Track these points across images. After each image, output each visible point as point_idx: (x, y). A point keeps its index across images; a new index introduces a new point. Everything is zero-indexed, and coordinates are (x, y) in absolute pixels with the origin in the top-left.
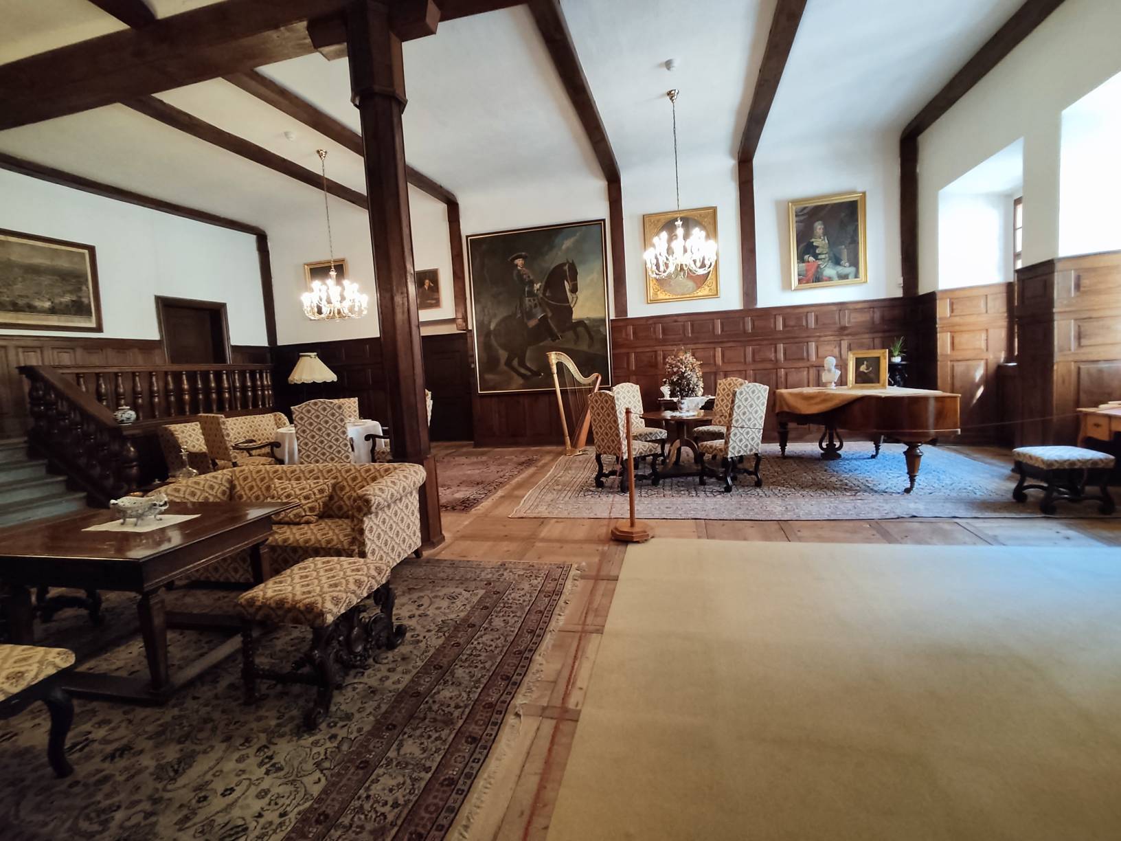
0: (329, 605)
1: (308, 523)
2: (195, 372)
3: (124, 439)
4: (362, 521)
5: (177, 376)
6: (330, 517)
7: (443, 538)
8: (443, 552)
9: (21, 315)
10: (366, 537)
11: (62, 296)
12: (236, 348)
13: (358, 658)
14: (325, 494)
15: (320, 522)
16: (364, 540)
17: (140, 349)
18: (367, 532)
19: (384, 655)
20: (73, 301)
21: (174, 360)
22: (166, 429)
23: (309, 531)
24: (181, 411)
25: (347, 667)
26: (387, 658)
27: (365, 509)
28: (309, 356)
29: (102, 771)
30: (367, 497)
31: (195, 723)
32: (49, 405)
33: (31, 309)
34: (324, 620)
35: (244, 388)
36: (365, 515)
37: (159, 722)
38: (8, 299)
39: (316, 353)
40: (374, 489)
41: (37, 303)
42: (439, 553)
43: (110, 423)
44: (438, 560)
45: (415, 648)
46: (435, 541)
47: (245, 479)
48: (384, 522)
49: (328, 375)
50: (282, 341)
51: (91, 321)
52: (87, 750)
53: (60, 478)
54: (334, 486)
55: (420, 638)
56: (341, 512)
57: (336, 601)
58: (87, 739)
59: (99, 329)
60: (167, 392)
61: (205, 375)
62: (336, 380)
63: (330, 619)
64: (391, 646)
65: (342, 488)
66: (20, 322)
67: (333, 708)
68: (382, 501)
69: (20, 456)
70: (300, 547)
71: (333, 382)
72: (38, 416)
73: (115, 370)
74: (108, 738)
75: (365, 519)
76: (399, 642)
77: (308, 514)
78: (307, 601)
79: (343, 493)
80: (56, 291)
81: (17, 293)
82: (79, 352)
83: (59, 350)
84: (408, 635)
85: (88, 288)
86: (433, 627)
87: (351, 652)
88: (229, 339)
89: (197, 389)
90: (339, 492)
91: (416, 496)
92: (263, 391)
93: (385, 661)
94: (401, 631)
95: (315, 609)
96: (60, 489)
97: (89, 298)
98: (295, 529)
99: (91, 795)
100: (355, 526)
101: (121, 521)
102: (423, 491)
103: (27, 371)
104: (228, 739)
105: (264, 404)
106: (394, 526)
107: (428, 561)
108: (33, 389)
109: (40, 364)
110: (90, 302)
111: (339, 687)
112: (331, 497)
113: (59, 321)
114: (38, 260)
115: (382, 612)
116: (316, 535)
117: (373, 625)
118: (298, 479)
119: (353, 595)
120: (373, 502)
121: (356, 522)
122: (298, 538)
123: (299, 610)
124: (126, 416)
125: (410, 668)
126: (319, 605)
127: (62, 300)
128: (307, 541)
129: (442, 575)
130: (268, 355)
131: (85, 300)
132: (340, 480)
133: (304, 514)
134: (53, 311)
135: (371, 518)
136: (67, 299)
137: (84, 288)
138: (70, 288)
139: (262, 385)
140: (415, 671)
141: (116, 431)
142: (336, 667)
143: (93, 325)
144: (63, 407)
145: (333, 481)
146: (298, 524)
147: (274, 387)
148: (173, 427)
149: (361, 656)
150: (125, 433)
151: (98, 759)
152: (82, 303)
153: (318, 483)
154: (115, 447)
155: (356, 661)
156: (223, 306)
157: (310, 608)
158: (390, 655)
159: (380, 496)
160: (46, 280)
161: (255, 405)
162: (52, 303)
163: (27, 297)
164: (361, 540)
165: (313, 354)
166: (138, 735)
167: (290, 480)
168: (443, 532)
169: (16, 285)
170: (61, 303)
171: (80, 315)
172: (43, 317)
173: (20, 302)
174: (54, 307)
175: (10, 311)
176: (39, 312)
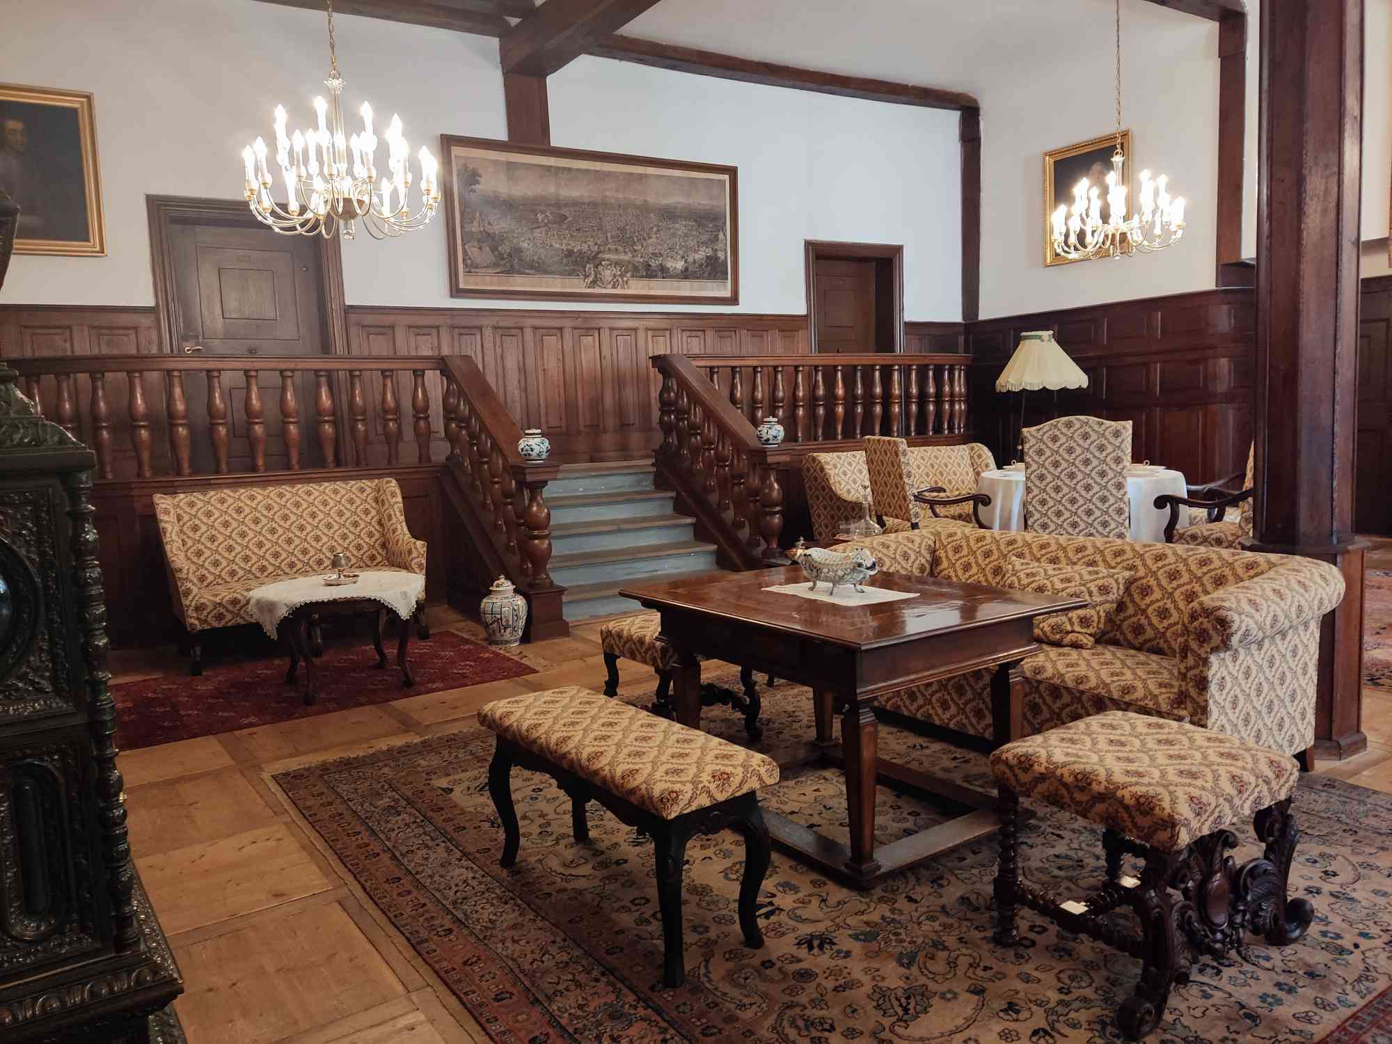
0: (1184, 810)
1: (1076, 646)
2: (855, 367)
3: (767, 468)
4: (1206, 662)
5: (829, 374)
6: (1116, 643)
7: (1361, 744)
8: (1365, 773)
10: (1212, 696)
11: (696, 251)
12: (912, 326)
13: (1219, 936)
14: (1111, 597)
15: (1100, 648)
16: (1206, 701)
17: (782, 331)
18: (1213, 688)
19: (1261, 951)
20: (707, 257)
21: (823, 347)
22: (814, 459)
23: (1083, 663)
24: (830, 435)
25: (1198, 946)
26: (1268, 959)
27: (1216, 641)
28: (1040, 337)
29: (800, 961)
30: (1223, 613)
31: (920, 941)
32: (682, 413)
33: (664, 272)
34: (1174, 837)
35: (923, 398)
36: (1215, 649)
37: (865, 918)
38: (641, 260)
39: (1051, 332)
40: (1238, 601)
41: (670, 264)
42: (1356, 773)
43: (754, 443)
44: (1355, 787)
45: (1334, 960)
46: (1343, 743)
47: (957, 550)
48: (1247, 674)
49: (1072, 376)
50: (987, 312)
51: (725, 288)
52: (773, 918)
53: (689, 520)
54: (1129, 583)
55: (1347, 943)
56: (1141, 639)
57: (1199, 808)
58: (771, 904)
59: (734, 300)
60: (813, 400)
61: (868, 371)
62: (1085, 384)
63: (1184, 838)
64: (1278, 938)
65: (1146, 591)
66: (653, 293)
67: (1168, 1017)
68: (1252, 625)
69: (648, 484)
70: (1067, 689)
71: (1080, 389)
72: (667, 428)
73: (755, 363)
74: (798, 912)
75: (1213, 658)
76: (1297, 933)
77: (1077, 628)
78: (1140, 790)
79: (1148, 600)
80: (692, 243)
81: (651, 250)
82: (710, 334)
83: (688, 333)
84: (1314, 929)
85: (725, 235)
86: (1375, 930)
87: (1205, 919)
88: (902, 310)
89: (855, 397)
90: (1137, 598)
91: (1315, 631)
92: (952, 404)
93: (1268, 965)
94: (1299, 913)
95: (1157, 811)
96: (688, 535)
97: (727, 252)
98: (1053, 652)
99: (792, 991)
100: (1188, 669)
101: (811, 584)
102: (1328, 623)
103: (661, 363)
104: (978, 991)
105: (951, 428)
106: (1266, 687)
107: (1330, 784)
108: (665, 389)
109: (669, 352)
110: (726, 257)
111: (1183, 979)
112: (1121, 606)
113: (692, 289)
114: (676, 199)
115: (1266, 857)
116: (1097, 672)
117: (1249, 880)
118: (1054, 561)
119: (1227, 805)
120: (1235, 627)
121: (1190, 660)
122: (1063, 671)
123: (1121, 801)
124: (773, 432)
125: (1331, 997)
126: (1166, 804)
127: (697, 257)
128: (1080, 680)
129: (1373, 822)
130: (961, 339)
131: (721, 255)
132: (1141, 572)
133: (1069, 628)
134: (686, 275)
135: (1224, 659)
136: (702, 254)
137: (721, 236)
138: (705, 238)
139: (952, 395)
140: (1345, 1012)
141: (758, 455)
142: (1178, 938)
143: (726, 293)
144: (697, 415)
145: (1127, 574)
146: (1058, 644)
147: (969, 398)
148: (824, 457)
149: (1222, 932)
150: (770, 460)
151: (790, 938)
152: (717, 258)
153: (1097, 573)
154: (755, 481)
155: (1216, 941)
156: (898, 250)
157: (1145, 805)
158: (1274, 953)
159: (1252, 617)
160: (681, 227)
161: (938, 429)
162: (686, 262)
163: (661, 255)
164: (1200, 700)
165: (1046, 334)
166: (838, 927)
167: (1038, 560)
168: (1363, 729)
169: (650, 238)
170: (695, 262)
171: (715, 278)
172: (675, 284)
173: (653, 263)
174: (686, 269)
175: (642, 277)
176: (671, 277)
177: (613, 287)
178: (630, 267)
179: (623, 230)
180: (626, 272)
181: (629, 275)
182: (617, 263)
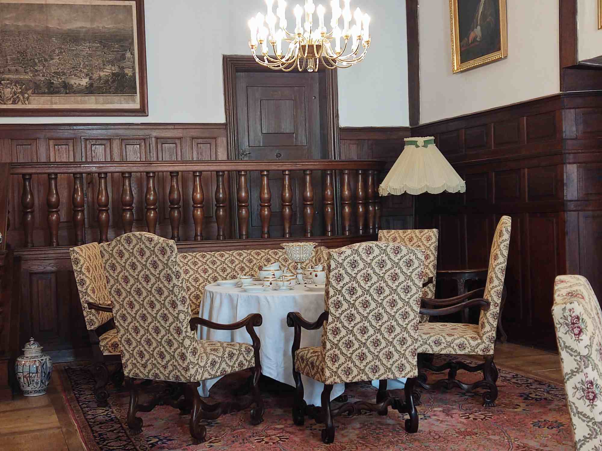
9: (56, 98)
11: (101, 69)
20: (113, 74)
33: (67, 89)
38: (43, 79)
41: (74, 81)
51: (134, 101)
59: (143, 111)
66: (55, 107)
80: (97, 62)
81: (53, 70)
85: (133, 54)
97: (134, 69)
110: (134, 74)
113: (97, 103)
127: (102, 74)
131: (128, 71)
134: (90, 90)
136: (107, 71)
137: (128, 55)
138: (111, 57)
143: (137, 106)
152: (125, 75)
160: (85, 49)
162: (90, 79)
163: (64, 74)
169: (52, 59)
170: (100, 77)
171: (122, 92)
172: (79, 98)
173: (56, 81)
174: (91, 85)
175: (44, 93)
176: (75, 92)
177: (14, 103)
178: (31, 85)
179: (23, 53)
180: (27, 90)
181: (30, 92)
182: (17, 82)
